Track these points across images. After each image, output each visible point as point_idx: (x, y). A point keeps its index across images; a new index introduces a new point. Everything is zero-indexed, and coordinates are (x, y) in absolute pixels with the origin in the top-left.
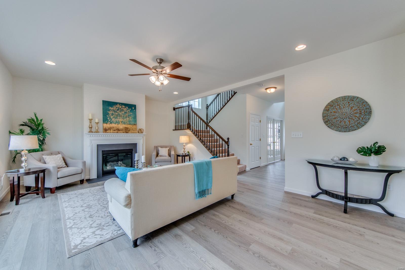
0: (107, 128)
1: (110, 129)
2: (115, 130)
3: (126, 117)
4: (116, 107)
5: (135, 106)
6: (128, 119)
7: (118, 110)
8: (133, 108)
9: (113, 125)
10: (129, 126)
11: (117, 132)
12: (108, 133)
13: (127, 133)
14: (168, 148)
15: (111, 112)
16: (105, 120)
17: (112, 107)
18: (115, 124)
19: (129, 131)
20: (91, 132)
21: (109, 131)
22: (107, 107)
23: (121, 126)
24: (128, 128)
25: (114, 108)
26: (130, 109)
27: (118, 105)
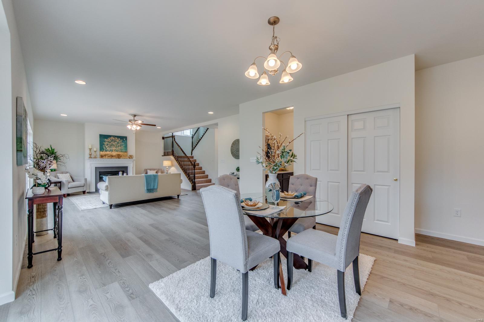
0: (103, 155)
1: (105, 155)
2: (109, 157)
3: (119, 146)
4: (111, 139)
5: (126, 138)
6: (120, 147)
7: (112, 141)
8: (125, 139)
9: (108, 153)
10: (121, 153)
11: (111, 158)
12: (104, 158)
13: (119, 158)
14: (156, 171)
15: (106, 143)
16: (101, 149)
17: (107, 139)
18: (110, 152)
19: (121, 157)
20: (90, 157)
21: (104, 157)
22: (103, 139)
23: (114, 153)
24: (120, 155)
25: (109, 140)
26: (122, 140)
27: (112, 137)
